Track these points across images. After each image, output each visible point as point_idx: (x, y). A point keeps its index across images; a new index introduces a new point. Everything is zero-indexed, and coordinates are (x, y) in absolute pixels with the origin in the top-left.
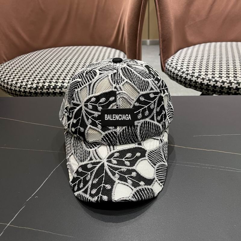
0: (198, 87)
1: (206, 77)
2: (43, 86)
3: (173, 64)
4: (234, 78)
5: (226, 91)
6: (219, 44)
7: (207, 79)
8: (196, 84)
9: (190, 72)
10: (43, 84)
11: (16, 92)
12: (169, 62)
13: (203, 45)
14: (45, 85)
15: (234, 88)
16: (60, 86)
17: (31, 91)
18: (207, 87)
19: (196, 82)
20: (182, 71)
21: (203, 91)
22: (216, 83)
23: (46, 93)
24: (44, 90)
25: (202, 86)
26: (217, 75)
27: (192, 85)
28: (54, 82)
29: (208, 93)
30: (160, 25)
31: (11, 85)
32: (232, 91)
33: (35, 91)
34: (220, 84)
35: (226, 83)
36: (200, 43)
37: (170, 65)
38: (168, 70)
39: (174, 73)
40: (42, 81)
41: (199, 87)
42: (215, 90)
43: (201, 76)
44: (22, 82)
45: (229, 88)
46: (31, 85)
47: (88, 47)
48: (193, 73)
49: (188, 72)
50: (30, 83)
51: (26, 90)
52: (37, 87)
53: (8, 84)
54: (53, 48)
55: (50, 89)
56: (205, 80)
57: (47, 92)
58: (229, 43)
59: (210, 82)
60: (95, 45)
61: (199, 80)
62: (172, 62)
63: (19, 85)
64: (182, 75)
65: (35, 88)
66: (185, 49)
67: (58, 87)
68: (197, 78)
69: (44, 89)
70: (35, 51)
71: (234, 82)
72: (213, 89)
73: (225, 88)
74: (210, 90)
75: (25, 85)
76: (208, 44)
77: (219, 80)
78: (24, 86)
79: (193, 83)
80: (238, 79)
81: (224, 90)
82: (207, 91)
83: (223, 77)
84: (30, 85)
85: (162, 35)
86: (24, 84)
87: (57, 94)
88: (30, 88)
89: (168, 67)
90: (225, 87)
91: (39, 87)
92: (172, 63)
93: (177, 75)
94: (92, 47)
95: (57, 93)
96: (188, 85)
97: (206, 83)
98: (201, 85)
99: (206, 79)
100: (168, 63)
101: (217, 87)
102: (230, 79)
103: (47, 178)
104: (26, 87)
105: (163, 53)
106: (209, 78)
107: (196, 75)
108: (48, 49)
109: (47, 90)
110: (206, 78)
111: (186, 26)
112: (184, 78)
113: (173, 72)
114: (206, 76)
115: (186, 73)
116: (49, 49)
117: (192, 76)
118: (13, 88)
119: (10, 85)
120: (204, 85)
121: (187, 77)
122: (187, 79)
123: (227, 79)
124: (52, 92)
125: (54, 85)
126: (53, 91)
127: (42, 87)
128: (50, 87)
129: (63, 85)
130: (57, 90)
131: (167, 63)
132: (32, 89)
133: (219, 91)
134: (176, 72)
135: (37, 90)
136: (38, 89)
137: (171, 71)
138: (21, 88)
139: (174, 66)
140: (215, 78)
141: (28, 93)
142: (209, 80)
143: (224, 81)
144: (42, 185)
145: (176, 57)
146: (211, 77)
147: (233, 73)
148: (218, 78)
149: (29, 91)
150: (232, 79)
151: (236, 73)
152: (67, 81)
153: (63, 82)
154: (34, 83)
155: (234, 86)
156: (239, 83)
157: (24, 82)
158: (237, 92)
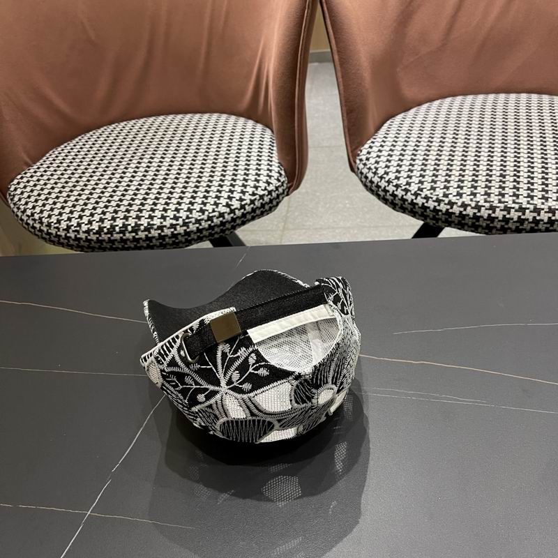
0: (417, 213)
1: (431, 194)
2: (113, 227)
3: (370, 162)
4: (486, 197)
5: (470, 223)
7: (435, 198)
8: (415, 207)
9: (403, 181)
10: (112, 222)
11: (59, 240)
12: (364, 155)
14: (117, 226)
15: (485, 218)
16: (146, 225)
17: (89, 237)
18: (434, 214)
19: (413, 203)
20: (387, 179)
21: (428, 220)
22: (452, 208)
23: (119, 241)
24: (115, 235)
25: (426, 211)
26: (453, 191)
27: (407, 209)
28: (133, 218)
29: (437, 224)
31: (49, 225)
32: (481, 223)
33: (97, 238)
34: (458, 208)
35: (469, 208)
36: (431, 100)
37: (364, 162)
38: (362, 173)
39: (372, 182)
40: (109, 216)
41: (420, 213)
42: (450, 219)
43: (422, 191)
44: (69, 219)
45: (476, 218)
46: (89, 226)
48: (408, 184)
49: (399, 183)
50: (85, 220)
51: (78, 236)
52: (101, 229)
53: (41, 223)
54: (123, 124)
55: (126, 232)
56: (430, 199)
57: (121, 238)
59: (439, 205)
61: (420, 201)
62: (368, 156)
63: (63, 225)
64: (387, 188)
65: (97, 231)
67: (142, 228)
68: (416, 195)
69: (114, 232)
71: (484, 206)
72: (446, 219)
73: (467, 217)
74: (441, 219)
75: (75, 225)
77: (457, 201)
78: (75, 227)
79: (409, 206)
80: (492, 200)
81: (466, 221)
82: (434, 222)
83: (464, 195)
84: (86, 225)
85: (347, 100)
86: (74, 222)
87: (141, 241)
88: (88, 232)
89: (361, 166)
90: (468, 215)
91: (105, 230)
92: (368, 159)
93: (378, 187)
95: (141, 238)
96: (400, 208)
97: (432, 207)
98: (423, 210)
99: (432, 198)
100: (360, 157)
101: (453, 216)
102: (478, 200)
103: (141, 429)
104: (78, 229)
105: (350, 135)
106: (438, 195)
109: (121, 235)
110: (432, 196)
111: (398, 69)
112: (391, 193)
113: (370, 178)
114: (432, 191)
115: (394, 184)
117: (407, 191)
118: (53, 231)
119: (46, 226)
120: (428, 210)
121: (395, 193)
122: (396, 196)
123: (471, 200)
124: (131, 237)
125: (133, 225)
126: (134, 237)
127: (112, 230)
128: (127, 230)
129: (151, 223)
130: (140, 233)
131: (358, 158)
132: (91, 233)
133: (456, 221)
134: (376, 179)
135: (100, 236)
136: (102, 233)
137: (366, 177)
138: (68, 232)
139: (373, 167)
140: (450, 196)
142: (438, 201)
143: (466, 203)
145: (376, 144)
146: (441, 195)
147: (483, 185)
148: (454, 196)
149: (86, 237)
150: (480, 199)
151: (490, 185)
152: (158, 214)
153: (151, 217)
154: (94, 220)
155: (484, 213)
156: (493, 208)
157: (73, 219)
158: (491, 225)
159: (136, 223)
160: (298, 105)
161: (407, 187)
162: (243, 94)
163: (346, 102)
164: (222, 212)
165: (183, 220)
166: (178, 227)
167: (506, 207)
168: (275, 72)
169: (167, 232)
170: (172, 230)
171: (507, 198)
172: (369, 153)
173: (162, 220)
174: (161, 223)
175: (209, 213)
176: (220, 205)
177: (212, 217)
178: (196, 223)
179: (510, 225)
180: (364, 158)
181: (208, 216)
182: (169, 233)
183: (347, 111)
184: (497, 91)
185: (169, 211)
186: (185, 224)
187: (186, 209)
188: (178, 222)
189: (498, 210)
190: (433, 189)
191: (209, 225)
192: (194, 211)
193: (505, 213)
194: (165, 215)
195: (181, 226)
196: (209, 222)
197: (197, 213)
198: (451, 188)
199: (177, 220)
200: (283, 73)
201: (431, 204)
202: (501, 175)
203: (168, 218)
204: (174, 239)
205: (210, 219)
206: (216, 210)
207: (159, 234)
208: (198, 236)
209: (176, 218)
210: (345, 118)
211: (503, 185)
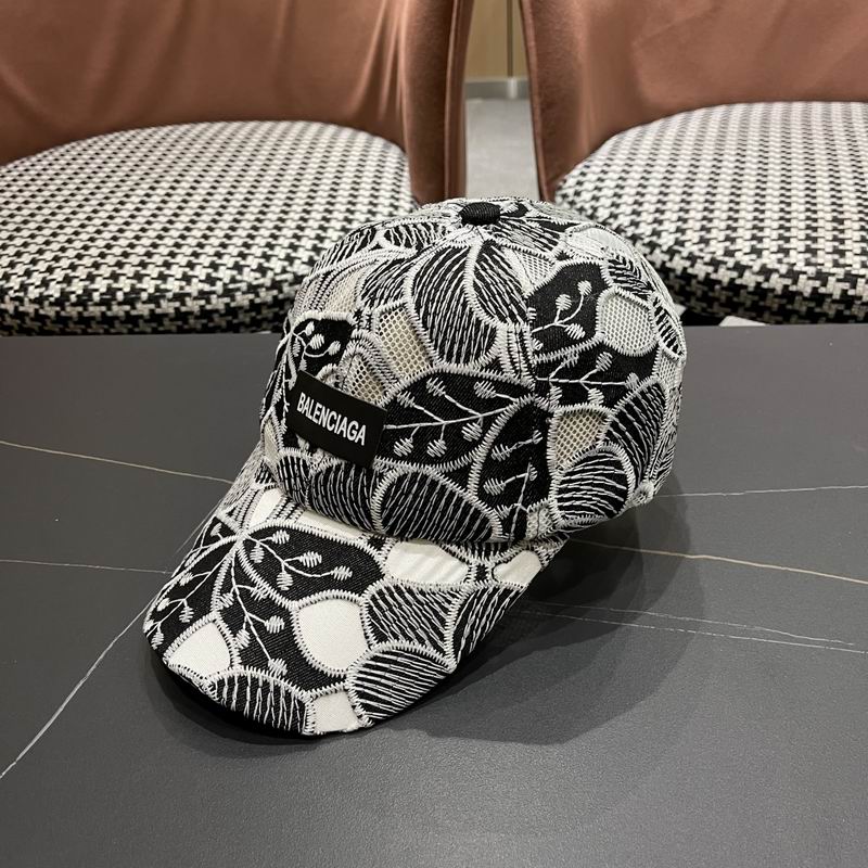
0: (672, 287)
1: (701, 250)
2: (88, 292)
3: (582, 198)
4: (808, 255)
5: (775, 306)
6: (758, 109)
7: (707, 258)
8: (668, 277)
9: (645, 229)
10: (87, 283)
12: (570, 187)
13: (699, 114)
14: (96, 290)
15: (806, 295)
16: (152, 290)
17: (42, 312)
18: (706, 289)
20: (614, 226)
21: (693, 302)
22: (741, 276)
23: (100, 319)
24: (91, 309)
25: (689, 284)
26: (743, 245)
28: (128, 278)
29: (709, 310)
30: (532, 43)
32: (796, 306)
33: (57, 313)
34: (754, 277)
35: (775, 277)
37: (570, 199)
40: (82, 272)
41: (677, 287)
42: (735, 299)
43: (683, 246)
44: (6, 277)
45: (788, 295)
46: (43, 289)
47: (267, 125)
48: (656, 233)
49: (638, 232)
50: (36, 278)
51: (21, 309)
52: (65, 295)
54: (132, 132)
55: (114, 303)
56: (699, 261)
57: (103, 313)
58: (798, 107)
59: (716, 271)
60: (294, 118)
61: (678, 264)
62: (578, 188)
65: (57, 299)
66: (632, 134)
67: (144, 296)
68: (671, 252)
69: (90, 303)
70: (61, 144)
71: (805, 273)
72: (729, 299)
73: (770, 295)
74: (717, 299)
75: (17, 287)
76: (719, 111)
77: (751, 263)
78: (16, 291)
80: (820, 261)
81: (768, 303)
82: (704, 305)
83: (765, 253)
84: (37, 287)
85: (543, 83)
86: (15, 283)
87: (141, 321)
88: (40, 300)
90: (773, 290)
91: (73, 298)
92: (577, 194)
94: (283, 125)
95: (141, 317)
97: (702, 276)
98: (683, 282)
99: (702, 258)
100: (564, 192)
101: (742, 291)
102: (792, 261)
103: (81, 683)
104: (21, 294)
105: (546, 151)
106: (714, 253)
107: (667, 240)
108: (111, 137)
109: (104, 308)
110: (702, 254)
111: (635, 44)
114: (702, 246)
115: (629, 234)
116: (117, 134)
117: (652, 246)
120: (694, 282)
123: (780, 261)
124: (122, 314)
125: (127, 289)
126: (127, 313)
127: (85, 298)
128: (114, 298)
129: (163, 287)
130: (139, 305)
131: (560, 192)
132: (46, 303)
133: (748, 303)
135: (63, 309)
136: (67, 304)
139: (587, 206)
140: (737, 254)
141: (32, 319)
142: (715, 263)
143: (770, 266)
144: (61, 710)
145: (594, 169)
146: (720, 252)
147: (802, 235)
148: (746, 254)
149: (36, 311)
150: (797, 259)
151: (814, 235)
152: (177, 271)
153: (163, 277)
154: (54, 280)
155: (805, 285)
156: (822, 277)
157: (14, 277)
158: (818, 310)
159: (133, 286)
160: (453, 83)
161: (654, 238)
162: (352, 85)
163: (541, 87)
164: (300, 274)
165: (225, 285)
166: (214, 297)
167: (848, 274)
168: (411, 17)
169: (192, 305)
170: (203, 302)
171: (849, 259)
172: (580, 183)
173: (184, 283)
174: (182, 288)
175: (276, 274)
176: (297, 262)
177: (281, 282)
178: (248, 292)
179: (855, 310)
180: (570, 192)
181: (273, 281)
182: (196, 309)
183: (542, 104)
184: (808, 98)
185: (198, 267)
186: (228, 292)
187: (230, 265)
188: (213, 288)
189: (832, 280)
190: (705, 241)
191: (275, 297)
192: (246, 270)
193: (846, 286)
194: (191, 273)
195: (219, 297)
196: (275, 292)
197: (252, 274)
198: (738, 241)
199: (213, 284)
200: (426, 18)
201: (701, 269)
202: (835, 220)
203: (195, 280)
204: (204, 321)
205: (276, 285)
206: (289, 269)
207: (177, 309)
208: (253, 319)
209: (210, 280)
210: (538, 118)
211: (841, 236)
